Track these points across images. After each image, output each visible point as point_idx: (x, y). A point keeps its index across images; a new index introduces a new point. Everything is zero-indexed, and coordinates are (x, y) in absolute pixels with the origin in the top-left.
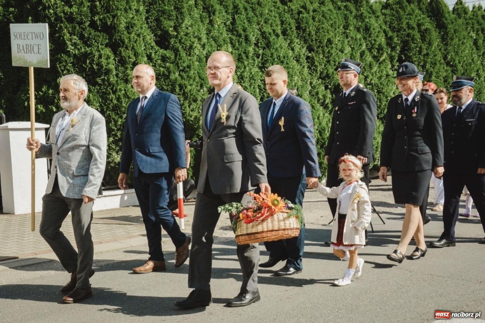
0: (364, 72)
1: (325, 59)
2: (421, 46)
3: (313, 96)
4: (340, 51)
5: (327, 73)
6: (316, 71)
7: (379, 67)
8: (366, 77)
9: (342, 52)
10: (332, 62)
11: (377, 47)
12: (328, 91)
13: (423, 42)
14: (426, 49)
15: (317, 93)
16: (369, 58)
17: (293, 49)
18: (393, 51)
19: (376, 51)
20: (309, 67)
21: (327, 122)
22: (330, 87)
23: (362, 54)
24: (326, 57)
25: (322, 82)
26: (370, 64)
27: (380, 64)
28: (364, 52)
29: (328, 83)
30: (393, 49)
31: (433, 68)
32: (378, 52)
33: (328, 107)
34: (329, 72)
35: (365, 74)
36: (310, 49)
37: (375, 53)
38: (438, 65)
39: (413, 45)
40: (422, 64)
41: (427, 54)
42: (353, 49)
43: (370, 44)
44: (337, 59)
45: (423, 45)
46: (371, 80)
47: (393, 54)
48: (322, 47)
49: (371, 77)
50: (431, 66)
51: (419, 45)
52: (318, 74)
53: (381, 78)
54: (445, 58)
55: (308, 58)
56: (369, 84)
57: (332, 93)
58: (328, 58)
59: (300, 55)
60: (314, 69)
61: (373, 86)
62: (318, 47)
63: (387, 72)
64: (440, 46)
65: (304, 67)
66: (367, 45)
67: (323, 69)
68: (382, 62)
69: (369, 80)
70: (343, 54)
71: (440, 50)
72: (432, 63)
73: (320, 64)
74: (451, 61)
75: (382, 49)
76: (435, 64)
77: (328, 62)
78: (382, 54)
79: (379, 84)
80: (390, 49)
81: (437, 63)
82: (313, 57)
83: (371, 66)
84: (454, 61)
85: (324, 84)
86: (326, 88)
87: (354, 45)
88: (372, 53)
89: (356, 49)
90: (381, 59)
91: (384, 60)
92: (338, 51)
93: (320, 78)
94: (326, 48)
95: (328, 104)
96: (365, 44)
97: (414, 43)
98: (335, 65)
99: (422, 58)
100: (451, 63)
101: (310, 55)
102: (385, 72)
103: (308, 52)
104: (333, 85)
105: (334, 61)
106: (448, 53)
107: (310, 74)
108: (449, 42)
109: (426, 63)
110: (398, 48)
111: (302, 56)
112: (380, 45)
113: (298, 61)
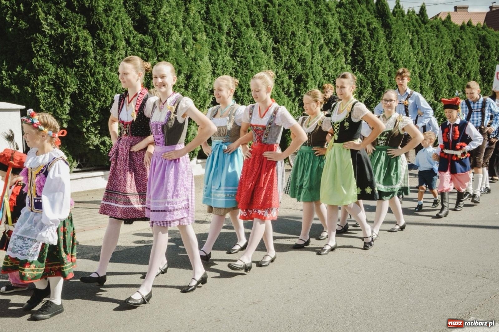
0: (322, 65)
1: (289, 51)
2: (370, 43)
3: (279, 85)
4: (302, 43)
5: (291, 63)
6: (281, 61)
7: (335, 60)
8: (324, 69)
9: (304, 45)
10: (295, 54)
11: (334, 42)
12: (292, 81)
13: (372, 40)
14: (375, 46)
15: (282, 82)
16: (327, 52)
17: (260, 40)
18: (347, 46)
19: (333, 45)
20: (275, 58)
21: (290, 109)
22: (293, 77)
23: (321, 48)
24: (290, 49)
25: (287, 72)
26: (328, 57)
27: (336, 57)
28: (322, 45)
29: (291, 73)
30: (347, 44)
31: (380, 63)
32: (335, 46)
33: (292, 96)
34: (292, 63)
35: (324, 66)
36: (276, 41)
37: (332, 47)
38: (384, 61)
39: (364, 42)
40: (371, 59)
41: (376, 51)
42: (313, 42)
43: (327, 39)
44: (300, 51)
45: (372, 42)
46: (328, 72)
47: (347, 49)
48: (287, 39)
49: (328, 69)
50: (378, 62)
51: (369, 42)
52: (283, 65)
53: (337, 71)
54: (389, 54)
55: (274, 49)
56: (326, 76)
57: (295, 82)
58: (292, 50)
59: (267, 46)
60: (279, 59)
61: (329, 78)
62: (283, 39)
63: (341, 65)
64: (385, 43)
65: (270, 57)
66: (325, 39)
67: (287, 60)
68: (337, 56)
69: (326, 72)
70: (305, 47)
71: (385, 47)
72: (379, 59)
73: (285, 55)
74: (394, 58)
75: (338, 44)
76: (382, 59)
77: (292, 53)
78: (338, 49)
79: (335, 76)
80: (344, 44)
81: (384, 58)
82: (278, 48)
83: (328, 59)
84: (397, 57)
85: (289, 73)
86: (290, 77)
87: (314, 39)
88: (329, 47)
89: (315, 42)
90: (337, 53)
91: (339, 54)
92: (300, 44)
93: (285, 68)
94: (290, 40)
95: (291, 92)
96: (323, 39)
97: (365, 40)
98: (298, 56)
99: (371, 54)
100: (394, 60)
101: (275, 46)
102: (340, 65)
103: (273, 43)
104: (296, 75)
105: (298, 53)
106: (392, 50)
107: (276, 63)
108: (393, 41)
109: (374, 58)
110: (351, 44)
111: (269, 47)
112: (336, 40)
113: (265, 51)
